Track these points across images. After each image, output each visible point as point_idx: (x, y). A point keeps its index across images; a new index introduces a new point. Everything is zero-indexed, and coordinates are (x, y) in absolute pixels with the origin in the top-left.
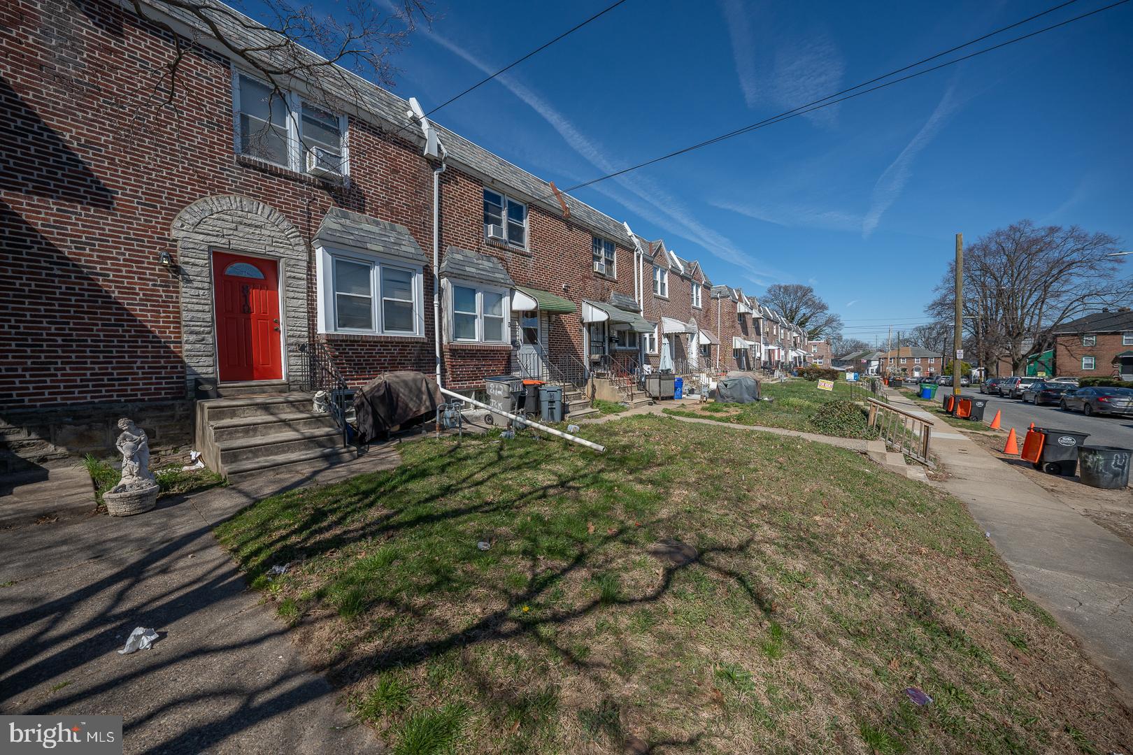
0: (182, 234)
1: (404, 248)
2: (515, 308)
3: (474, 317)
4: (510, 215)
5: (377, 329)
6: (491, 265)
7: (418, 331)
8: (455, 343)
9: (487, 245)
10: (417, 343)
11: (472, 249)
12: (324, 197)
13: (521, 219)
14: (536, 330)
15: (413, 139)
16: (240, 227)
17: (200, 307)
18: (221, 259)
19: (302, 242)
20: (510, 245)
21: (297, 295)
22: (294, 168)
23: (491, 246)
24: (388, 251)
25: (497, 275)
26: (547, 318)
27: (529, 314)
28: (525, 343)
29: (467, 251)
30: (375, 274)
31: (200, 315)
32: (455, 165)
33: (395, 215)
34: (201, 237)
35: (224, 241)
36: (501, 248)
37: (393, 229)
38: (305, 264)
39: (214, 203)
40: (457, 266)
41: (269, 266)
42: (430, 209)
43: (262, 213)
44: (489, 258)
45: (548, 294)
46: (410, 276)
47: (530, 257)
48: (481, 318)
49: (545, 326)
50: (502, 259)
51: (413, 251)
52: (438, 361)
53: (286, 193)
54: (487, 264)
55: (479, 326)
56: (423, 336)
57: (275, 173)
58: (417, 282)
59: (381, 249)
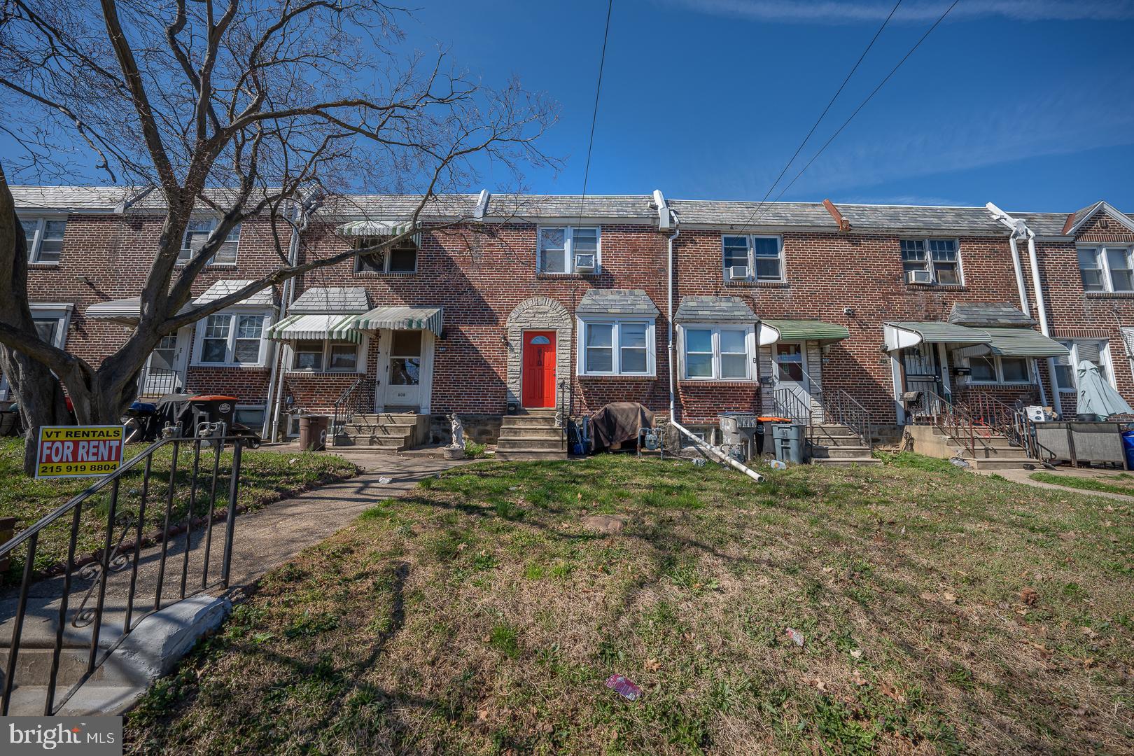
0: (511, 324)
1: (638, 307)
2: (763, 341)
3: (711, 356)
4: (758, 251)
5: (615, 372)
6: (731, 304)
7: (651, 371)
8: (688, 380)
9: (727, 287)
10: (649, 381)
11: (709, 294)
12: (584, 284)
13: (775, 251)
14: (800, 364)
15: (649, 222)
16: (537, 315)
17: (515, 363)
18: (528, 335)
19: (569, 317)
20: (760, 281)
21: (565, 351)
22: (568, 271)
23: (732, 286)
24: (623, 311)
25: (736, 313)
26: (817, 351)
28: (782, 378)
29: (704, 298)
30: (615, 331)
31: (515, 368)
32: (689, 228)
33: (633, 283)
34: (518, 324)
35: (529, 324)
36: (744, 286)
37: (631, 294)
38: (570, 331)
39: (526, 304)
40: (689, 313)
41: (551, 335)
42: (666, 270)
43: (547, 304)
44: (728, 298)
45: (817, 323)
46: (644, 327)
47: (788, 286)
48: (718, 356)
49: (815, 359)
50: (747, 297)
51: (646, 307)
52: (672, 397)
53: (561, 287)
54: (724, 305)
55: (716, 364)
56: (655, 375)
57: (555, 278)
58: (651, 332)
59: (618, 311)
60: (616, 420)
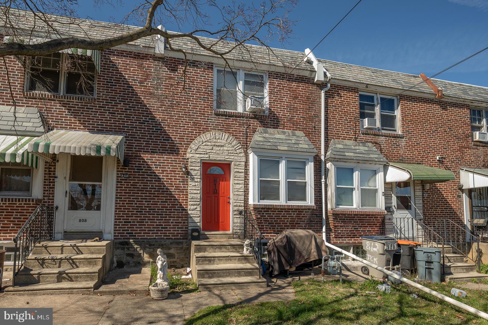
0: (191, 155)
1: (301, 146)
2: (388, 180)
3: (352, 190)
4: (382, 108)
5: (282, 201)
6: (366, 149)
7: (310, 201)
8: (337, 209)
9: (363, 134)
10: (309, 209)
11: (350, 139)
12: (255, 123)
13: (393, 110)
14: (410, 197)
15: (307, 74)
16: (214, 148)
17: (195, 192)
18: (206, 165)
19: (243, 151)
20: (383, 131)
21: (239, 182)
22: (240, 109)
23: (366, 134)
24: (290, 149)
25: (372, 156)
26: (420, 187)
27: (402, 185)
28: (399, 208)
29: (347, 142)
30: (282, 166)
31: (195, 195)
32: (337, 83)
33: (295, 126)
34: (198, 155)
35: (207, 156)
36: (374, 135)
37: (294, 135)
38: (244, 163)
39: (205, 137)
40: (339, 153)
41: (226, 166)
42: (319, 116)
43: (224, 138)
44: (364, 143)
45: (421, 167)
46: (304, 164)
47: (403, 138)
48: (358, 189)
49: (419, 193)
50: (376, 143)
51: (307, 146)
52: (324, 222)
53: (235, 124)
54: (362, 148)
55: (356, 196)
56: (313, 204)
57: (231, 116)
58: (310, 168)
59: (286, 148)
60: (295, 246)
